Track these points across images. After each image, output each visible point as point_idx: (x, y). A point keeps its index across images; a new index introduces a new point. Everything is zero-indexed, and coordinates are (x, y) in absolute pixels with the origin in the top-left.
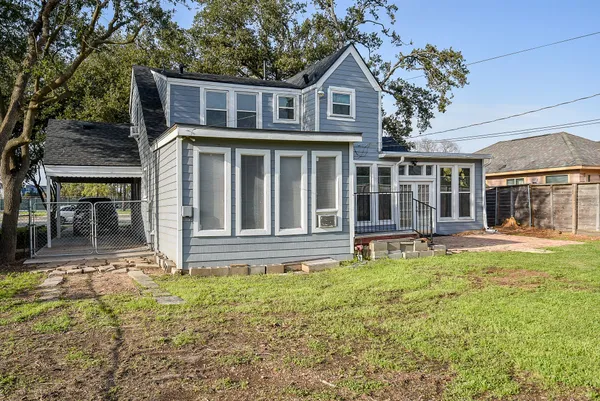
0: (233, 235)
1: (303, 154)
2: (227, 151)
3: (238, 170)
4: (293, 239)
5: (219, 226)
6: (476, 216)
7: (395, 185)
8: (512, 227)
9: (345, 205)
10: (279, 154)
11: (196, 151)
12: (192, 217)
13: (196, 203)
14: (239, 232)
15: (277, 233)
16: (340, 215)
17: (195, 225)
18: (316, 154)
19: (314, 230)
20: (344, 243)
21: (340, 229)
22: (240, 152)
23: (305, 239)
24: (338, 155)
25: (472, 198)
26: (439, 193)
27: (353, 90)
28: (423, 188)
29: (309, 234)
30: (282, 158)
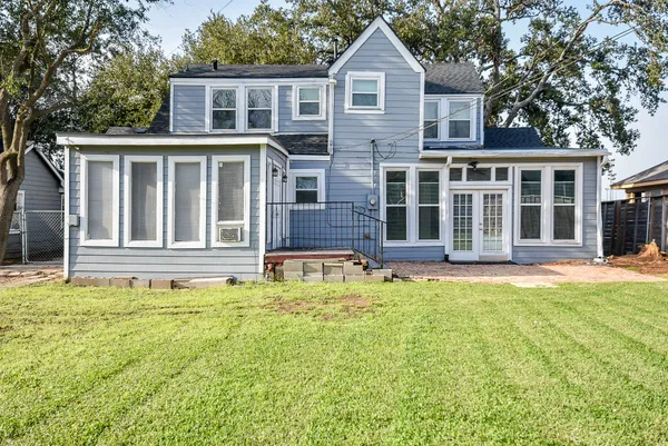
0: (120, 246)
1: (202, 159)
2: (115, 158)
3: (127, 179)
4: (189, 253)
5: (107, 236)
6: (584, 239)
7: (444, 194)
8: (651, 257)
9: (254, 218)
10: (172, 160)
11: (83, 159)
12: (78, 226)
13: (83, 212)
14: (127, 243)
15: (169, 246)
16: (247, 228)
17: (82, 234)
18: (217, 160)
19: (214, 244)
20: (252, 261)
21: (246, 243)
22: (129, 159)
23: (203, 253)
24: (246, 159)
25: (578, 213)
26: (518, 205)
27: (382, 75)
28: (492, 199)
29: (208, 248)
30: (177, 165)
